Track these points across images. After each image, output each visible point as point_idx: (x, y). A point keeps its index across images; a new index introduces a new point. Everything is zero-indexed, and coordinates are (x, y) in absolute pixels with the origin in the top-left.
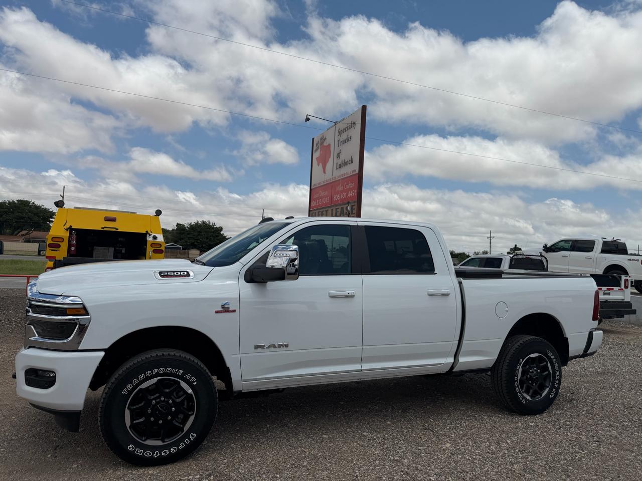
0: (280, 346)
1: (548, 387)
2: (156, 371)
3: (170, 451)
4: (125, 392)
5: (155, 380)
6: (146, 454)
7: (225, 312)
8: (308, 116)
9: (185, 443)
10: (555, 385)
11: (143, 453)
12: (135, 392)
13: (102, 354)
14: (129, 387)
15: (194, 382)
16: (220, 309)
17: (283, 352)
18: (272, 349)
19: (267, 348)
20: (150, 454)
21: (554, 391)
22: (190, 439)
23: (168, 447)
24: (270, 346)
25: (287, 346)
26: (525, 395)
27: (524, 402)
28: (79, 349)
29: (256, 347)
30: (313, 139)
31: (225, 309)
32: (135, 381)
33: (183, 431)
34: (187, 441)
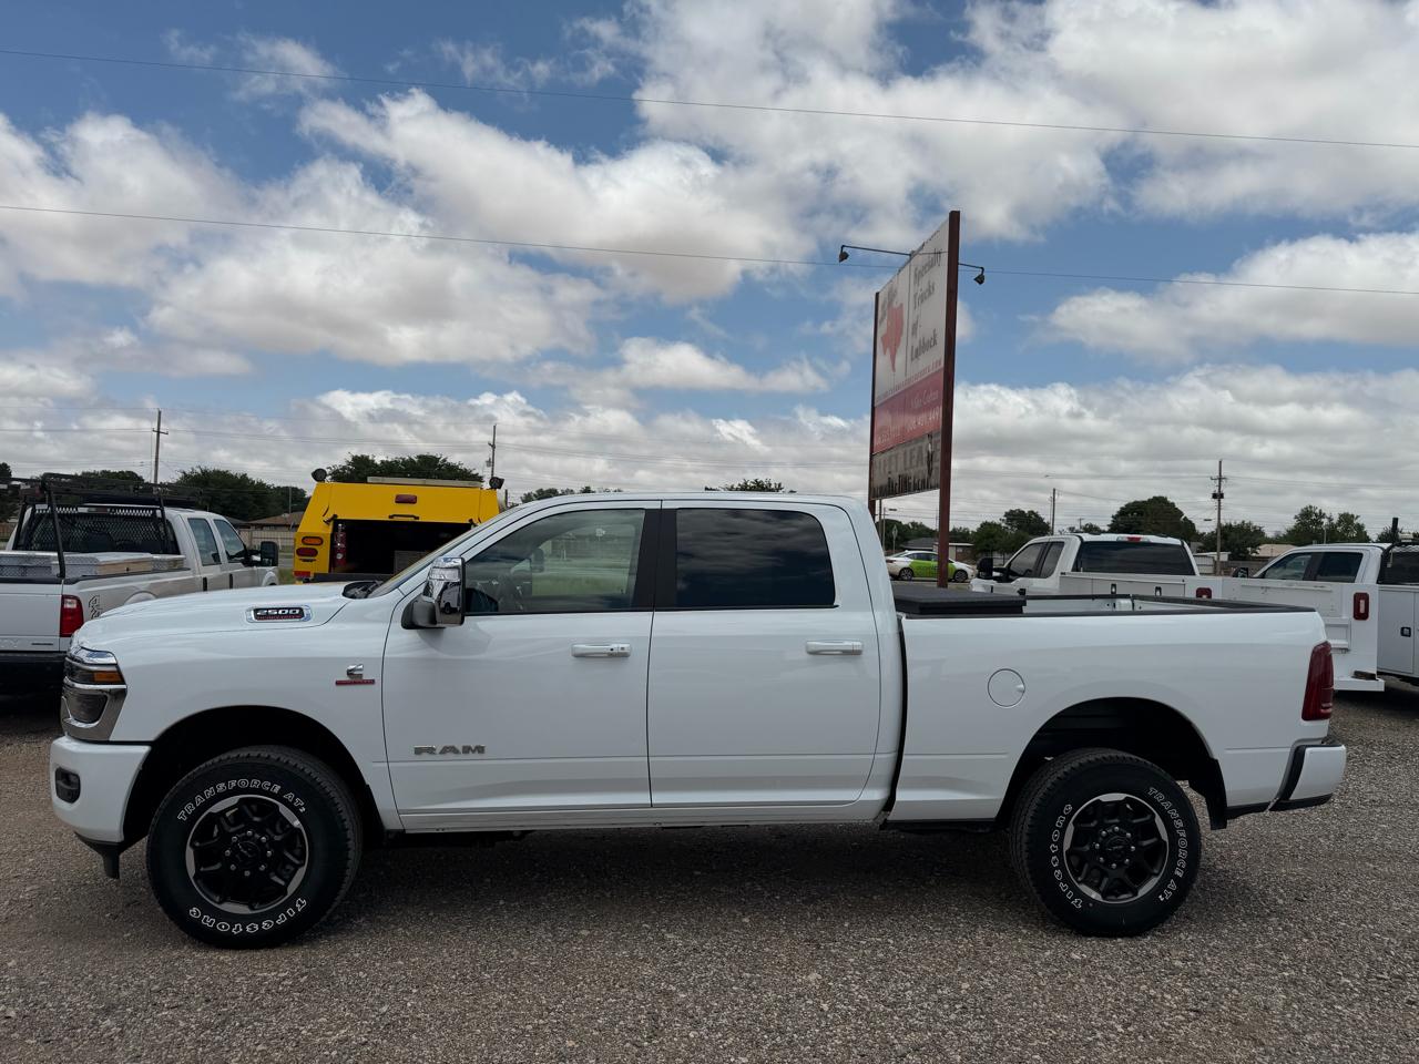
0: (467, 750)
1: (1157, 875)
2: (233, 783)
3: (260, 926)
4: (181, 816)
5: (234, 800)
6: (220, 926)
7: (355, 683)
8: (845, 250)
9: (287, 915)
10: (1177, 873)
11: (215, 925)
12: (200, 819)
13: (145, 749)
14: (190, 808)
15: (300, 807)
16: (345, 678)
17: (472, 761)
18: (450, 756)
19: (441, 753)
20: (226, 927)
21: (1172, 885)
22: (296, 909)
23: (258, 919)
24: (445, 750)
25: (480, 749)
26: (1085, 889)
27: (1077, 903)
28: (111, 739)
29: (418, 751)
30: (877, 294)
31: (354, 678)
32: (199, 800)
33: (286, 894)
34: (291, 912)
